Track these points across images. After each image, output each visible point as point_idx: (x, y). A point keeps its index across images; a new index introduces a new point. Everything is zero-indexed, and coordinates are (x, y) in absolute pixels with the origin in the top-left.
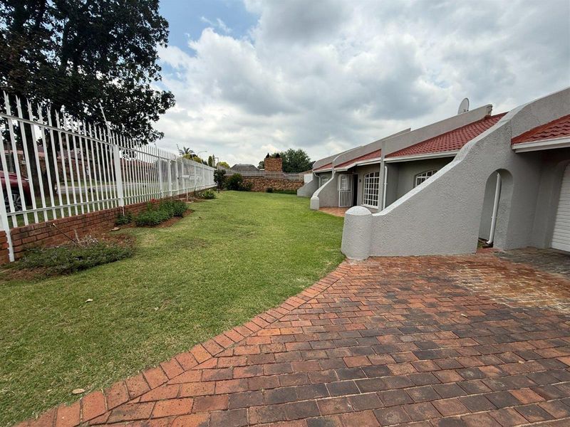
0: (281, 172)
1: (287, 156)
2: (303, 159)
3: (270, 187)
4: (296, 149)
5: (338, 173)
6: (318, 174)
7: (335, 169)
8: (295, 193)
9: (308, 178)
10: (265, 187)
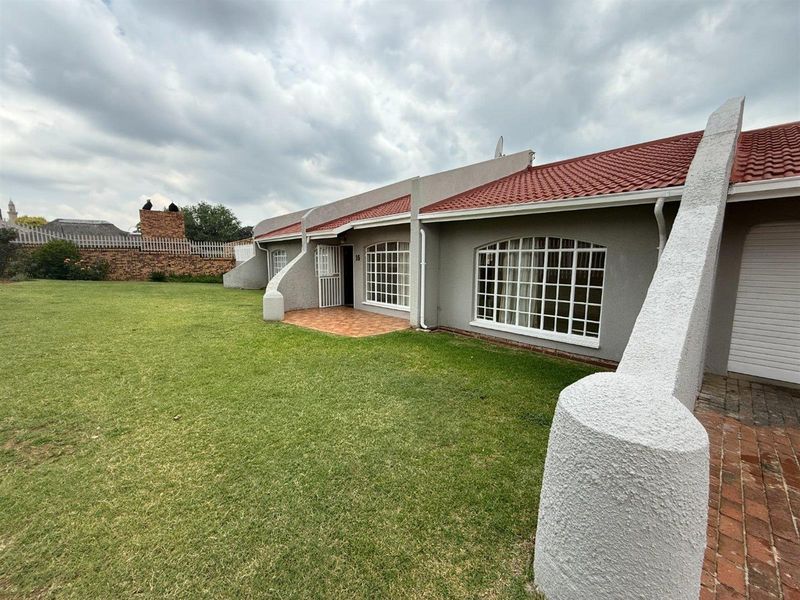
0: (185, 241)
1: (194, 215)
2: (228, 221)
3: (158, 270)
4: (214, 205)
5: (315, 242)
6: (265, 245)
7: (309, 235)
8: (218, 280)
9: (244, 252)
10: (145, 270)
